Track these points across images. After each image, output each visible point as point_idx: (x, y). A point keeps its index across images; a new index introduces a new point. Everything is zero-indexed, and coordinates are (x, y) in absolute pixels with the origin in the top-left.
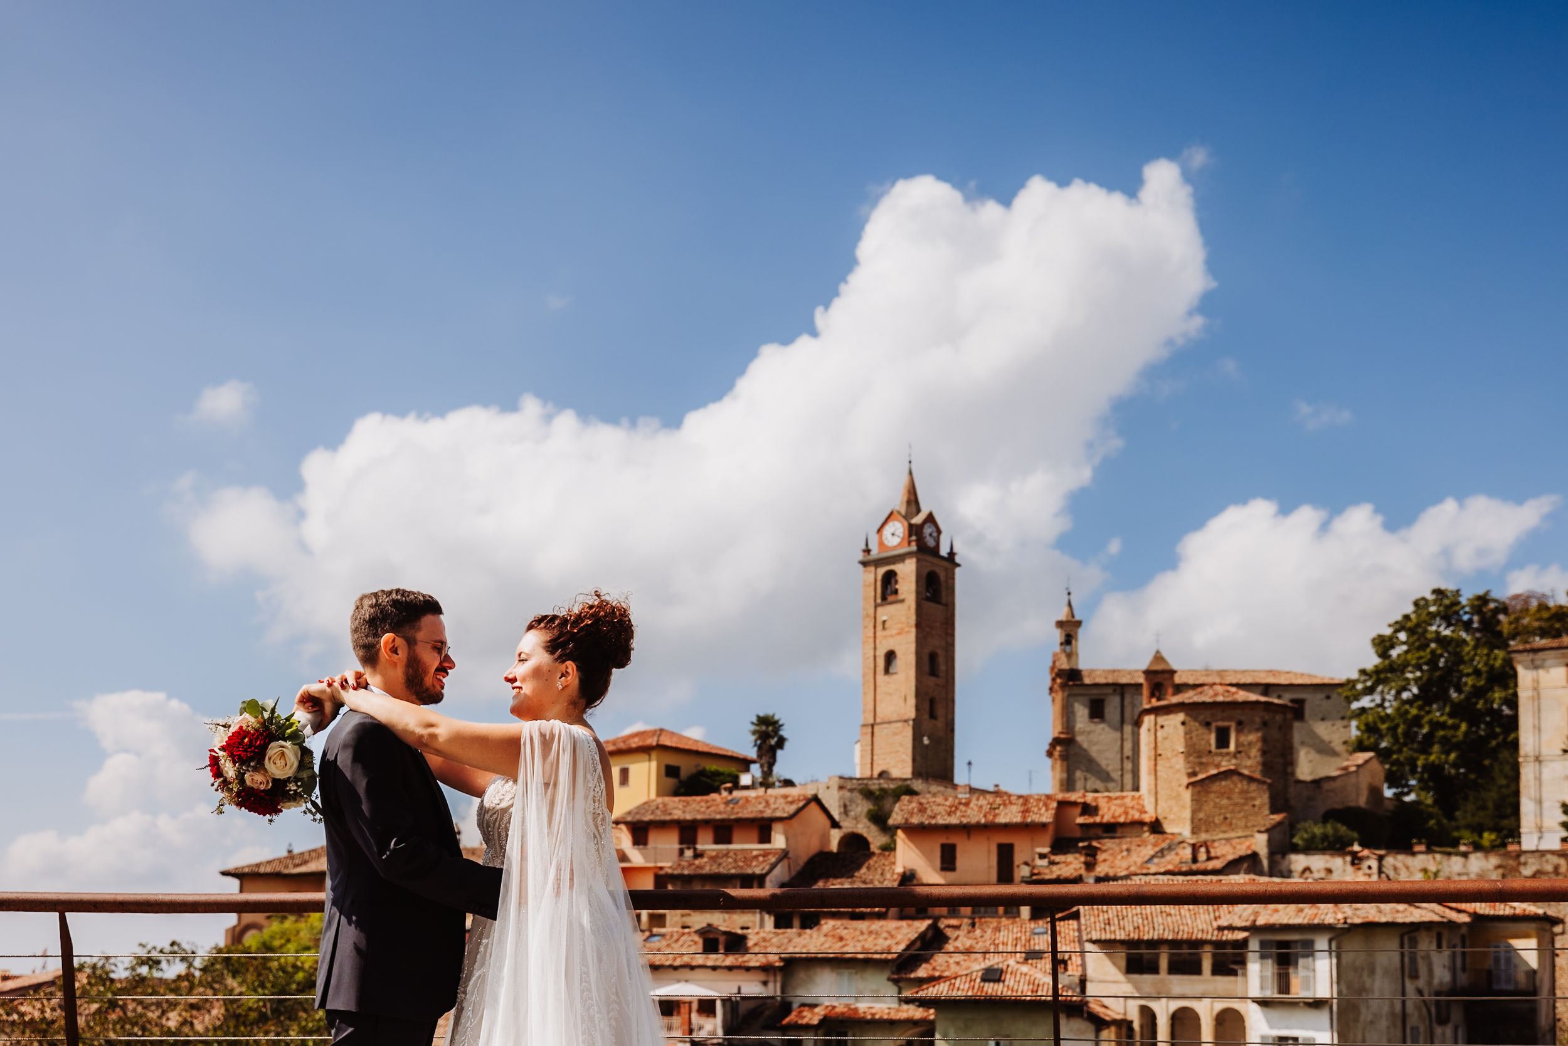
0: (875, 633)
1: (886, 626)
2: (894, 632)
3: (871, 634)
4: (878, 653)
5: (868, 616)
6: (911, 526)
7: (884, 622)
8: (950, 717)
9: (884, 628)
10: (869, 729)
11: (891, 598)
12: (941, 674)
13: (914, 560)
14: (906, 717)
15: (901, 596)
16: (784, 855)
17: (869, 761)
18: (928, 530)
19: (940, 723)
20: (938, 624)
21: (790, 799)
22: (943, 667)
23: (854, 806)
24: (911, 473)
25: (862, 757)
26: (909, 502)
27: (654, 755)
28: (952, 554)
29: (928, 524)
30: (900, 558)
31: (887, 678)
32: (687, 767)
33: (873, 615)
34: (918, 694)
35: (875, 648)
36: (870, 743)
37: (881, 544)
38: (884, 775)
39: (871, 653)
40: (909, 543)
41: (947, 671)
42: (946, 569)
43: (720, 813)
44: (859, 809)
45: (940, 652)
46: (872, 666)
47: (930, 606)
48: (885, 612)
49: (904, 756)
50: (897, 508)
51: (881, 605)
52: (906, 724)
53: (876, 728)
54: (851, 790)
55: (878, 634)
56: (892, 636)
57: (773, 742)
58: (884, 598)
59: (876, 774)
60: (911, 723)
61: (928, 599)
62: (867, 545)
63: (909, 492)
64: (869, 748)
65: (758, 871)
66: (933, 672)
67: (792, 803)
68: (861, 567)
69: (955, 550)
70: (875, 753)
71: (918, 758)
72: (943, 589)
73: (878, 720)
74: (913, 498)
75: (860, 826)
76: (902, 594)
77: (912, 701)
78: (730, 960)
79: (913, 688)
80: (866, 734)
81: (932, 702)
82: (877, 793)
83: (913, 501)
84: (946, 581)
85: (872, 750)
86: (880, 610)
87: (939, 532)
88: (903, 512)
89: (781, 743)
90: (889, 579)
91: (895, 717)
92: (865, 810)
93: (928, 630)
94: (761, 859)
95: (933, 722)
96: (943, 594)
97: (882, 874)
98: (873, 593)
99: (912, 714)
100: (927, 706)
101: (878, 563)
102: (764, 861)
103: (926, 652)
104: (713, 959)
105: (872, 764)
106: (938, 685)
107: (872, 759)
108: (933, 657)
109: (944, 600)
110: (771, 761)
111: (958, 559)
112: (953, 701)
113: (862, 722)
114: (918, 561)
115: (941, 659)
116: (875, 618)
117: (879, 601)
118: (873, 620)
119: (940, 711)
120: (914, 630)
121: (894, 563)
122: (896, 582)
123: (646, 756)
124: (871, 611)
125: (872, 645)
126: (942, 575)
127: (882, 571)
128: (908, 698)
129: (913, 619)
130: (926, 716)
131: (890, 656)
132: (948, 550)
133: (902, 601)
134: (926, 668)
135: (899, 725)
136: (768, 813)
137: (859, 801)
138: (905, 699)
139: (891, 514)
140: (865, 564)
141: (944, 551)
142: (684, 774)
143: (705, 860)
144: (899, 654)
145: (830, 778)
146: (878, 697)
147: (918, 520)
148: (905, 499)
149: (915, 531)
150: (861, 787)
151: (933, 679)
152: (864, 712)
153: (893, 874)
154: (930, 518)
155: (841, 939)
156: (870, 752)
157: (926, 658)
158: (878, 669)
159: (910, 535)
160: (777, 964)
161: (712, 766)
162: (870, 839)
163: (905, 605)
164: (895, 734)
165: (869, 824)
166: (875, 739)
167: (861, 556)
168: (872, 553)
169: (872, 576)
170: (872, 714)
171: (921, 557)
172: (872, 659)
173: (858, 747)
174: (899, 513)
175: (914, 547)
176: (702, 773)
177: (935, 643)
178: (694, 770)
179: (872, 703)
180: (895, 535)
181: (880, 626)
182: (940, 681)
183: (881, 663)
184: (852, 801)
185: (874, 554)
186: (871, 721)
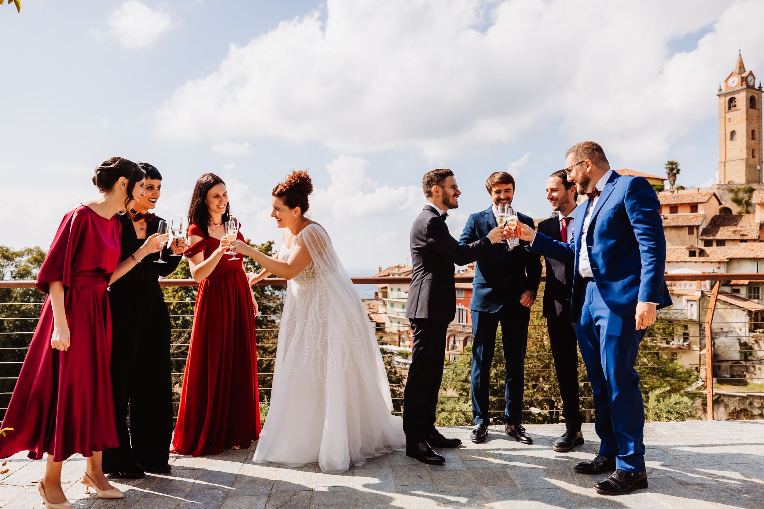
0: (725, 124)
1: (731, 120)
2: (734, 123)
3: (723, 124)
4: (727, 132)
5: (721, 117)
6: (742, 78)
7: (730, 119)
8: (761, 156)
9: (729, 121)
10: (723, 164)
11: (733, 109)
12: (756, 139)
13: (745, 92)
14: (742, 158)
15: (737, 108)
16: (705, 217)
17: (724, 177)
18: (750, 78)
19: (757, 159)
20: (755, 118)
21: (703, 195)
22: (757, 136)
23: (725, 196)
24: (740, 55)
25: (720, 175)
26: (740, 68)
28: (760, 87)
29: (750, 76)
30: (738, 92)
31: (731, 142)
33: (724, 117)
34: (747, 148)
35: (725, 130)
36: (724, 169)
37: (727, 86)
38: (731, 183)
39: (724, 132)
40: (742, 85)
41: (759, 137)
42: (758, 94)
43: (673, 201)
44: (727, 197)
45: (756, 130)
46: (724, 137)
47: (752, 111)
48: (730, 115)
49: (741, 174)
50: (734, 71)
51: (727, 112)
52: (742, 161)
53: (726, 163)
54: (723, 190)
55: (726, 124)
56: (734, 125)
57: (675, 171)
58: (730, 108)
59: (727, 183)
60: (745, 160)
61: (751, 108)
62: (720, 87)
63: (740, 63)
64: (723, 171)
65: (696, 224)
66: (753, 138)
67: (705, 196)
68: (718, 97)
70: (726, 173)
71: (748, 175)
72: (757, 103)
73: (727, 160)
74: (742, 65)
75: (728, 204)
76: (739, 106)
77: (745, 151)
78: (702, 259)
79: (745, 146)
80: (721, 166)
81: (753, 150)
82: (736, 190)
83: (742, 67)
84: (758, 99)
85: (725, 172)
86: (727, 114)
87: (755, 79)
88: (738, 72)
89: (678, 171)
90: (732, 100)
91: (736, 158)
92: (730, 197)
93: (751, 121)
94: (695, 219)
95: (754, 159)
96: (757, 105)
97: (749, 223)
98: (724, 108)
99: (745, 157)
100: (751, 153)
101: (726, 95)
102: (697, 220)
103: (750, 130)
104: (694, 259)
105: (725, 178)
106: (755, 144)
107: (725, 177)
108: (753, 132)
109: (757, 108)
110: (675, 179)
113: (719, 161)
114: (747, 92)
115: (757, 132)
116: (725, 118)
117: (727, 110)
118: (724, 119)
119: (756, 155)
120: (745, 121)
121: (734, 94)
122: (735, 102)
124: (723, 115)
125: (724, 129)
126: (756, 97)
127: (728, 98)
128: (742, 150)
129: (745, 117)
130: (751, 157)
131: (733, 133)
133: (739, 110)
134: (750, 136)
135: (739, 161)
136: (695, 201)
137: (727, 194)
138: (741, 151)
139: (732, 73)
140: (719, 96)
141: (757, 87)
143: (669, 220)
144: (737, 132)
145: (713, 185)
146: (727, 150)
147: (745, 75)
148: (738, 67)
149: (744, 80)
150: (728, 188)
151: (754, 141)
152: (720, 157)
153: (755, 223)
154: (751, 73)
156: (724, 173)
157: (750, 133)
158: (727, 139)
159: (742, 82)
160: (725, 261)
162: (732, 209)
163: (740, 111)
164: (736, 165)
165: (732, 203)
166: (726, 167)
167: (717, 92)
168: (722, 91)
169: (723, 101)
170: (724, 158)
171: (747, 90)
172: (724, 135)
173: (717, 172)
174: (736, 72)
175: (744, 86)
177: (754, 126)
179: (724, 153)
180: (735, 82)
181: (727, 121)
182: (756, 142)
183: (728, 136)
184: (724, 194)
185: (724, 91)
186: (724, 161)
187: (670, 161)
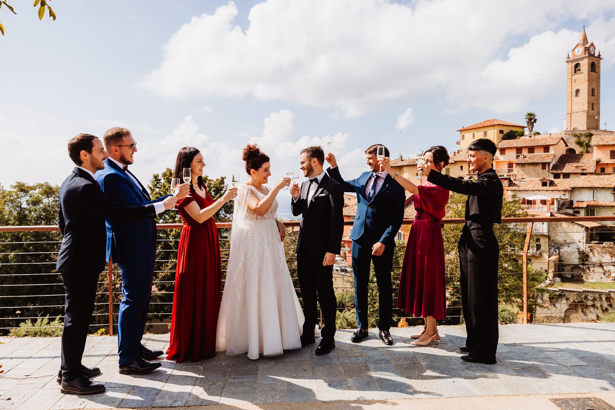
0: (572, 84)
1: (576, 81)
2: (579, 83)
3: (570, 84)
4: (573, 90)
5: (569, 78)
6: (586, 48)
8: (598, 109)
10: (570, 115)
11: (578, 72)
12: (595, 95)
13: (587, 59)
14: (584, 110)
15: (581, 71)
16: (555, 156)
18: (591, 48)
19: (595, 111)
20: (595, 79)
21: (553, 139)
22: (596, 93)
23: (570, 139)
24: (584, 30)
25: (567, 124)
26: (584, 40)
27: (496, 127)
28: (599, 55)
30: (582, 59)
31: (576, 98)
32: (506, 130)
33: (571, 78)
34: (588, 102)
36: (570, 119)
37: (574, 55)
38: (575, 130)
39: (571, 90)
40: (585, 54)
41: (598, 94)
42: (598, 61)
43: (530, 144)
44: (572, 140)
45: (596, 88)
46: (571, 94)
47: (592, 73)
48: (575, 77)
49: (583, 123)
50: (579, 42)
52: (584, 112)
53: (572, 114)
54: (569, 135)
56: (578, 84)
57: (533, 121)
58: (575, 72)
59: (572, 130)
60: (586, 112)
61: (591, 71)
62: (568, 55)
63: (584, 37)
65: (548, 161)
66: (593, 95)
67: (555, 140)
68: (567, 63)
69: (600, 54)
70: (572, 122)
71: (588, 123)
72: (596, 67)
73: (573, 112)
74: (585, 38)
75: (572, 146)
76: (582, 70)
77: (586, 105)
78: (552, 188)
79: (587, 101)
80: (568, 116)
81: (593, 104)
82: (579, 135)
84: (598, 65)
86: (573, 76)
87: (595, 48)
88: (582, 43)
89: (535, 121)
90: (577, 66)
91: (579, 111)
92: (574, 141)
93: (591, 81)
94: (547, 157)
95: (593, 111)
96: (597, 69)
97: (588, 161)
98: (571, 71)
99: (587, 109)
100: (591, 106)
101: (572, 61)
102: (549, 158)
103: (591, 88)
104: (545, 188)
105: (571, 126)
106: (594, 99)
107: (571, 124)
108: (593, 90)
109: (597, 71)
110: (532, 127)
111: (601, 57)
112: (599, 104)
113: (566, 113)
114: (589, 59)
115: (596, 91)
117: (573, 73)
118: (571, 80)
119: (595, 107)
120: (587, 82)
121: (579, 61)
122: (580, 67)
123: (493, 128)
125: (571, 88)
126: (596, 63)
127: (574, 64)
129: (587, 78)
130: (591, 109)
131: (577, 91)
132: (598, 54)
133: (583, 73)
134: (591, 94)
135: (581, 113)
136: (548, 144)
137: (572, 138)
138: (584, 105)
139: (578, 44)
140: (567, 62)
141: (596, 55)
142: (505, 133)
143: (527, 158)
144: (580, 90)
145: (561, 131)
146: (573, 104)
147: (587, 46)
149: (587, 49)
150: (573, 133)
151: (593, 97)
152: (567, 109)
153: (592, 160)
154: (592, 45)
155: (590, 181)
156: (570, 122)
157: (591, 90)
158: (573, 95)
159: (585, 51)
160: (569, 189)
161: (514, 129)
162: (576, 150)
164: (580, 116)
165: (576, 145)
166: (572, 117)
167: (566, 59)
169: (571, 66)
170: (571, 110)
171: (589, 58)
172: (571, 92)
173: (565, 121)
174: (580, 44)
175: (587, 55)
176: (512, 131)
177: (594, 85)
178: (508, 131)
179: (571, 106)
180: (580, 51)
181: (573, 82)
182: (595, 98)
183: (574, 93)
184: (569, 138)
185: (571, 58)
186: (570, 112)
187: (529, 112)
